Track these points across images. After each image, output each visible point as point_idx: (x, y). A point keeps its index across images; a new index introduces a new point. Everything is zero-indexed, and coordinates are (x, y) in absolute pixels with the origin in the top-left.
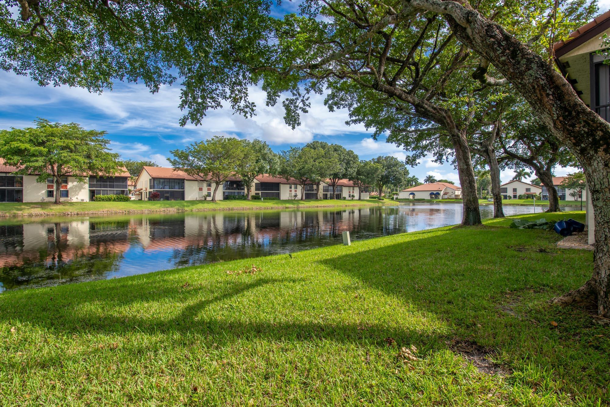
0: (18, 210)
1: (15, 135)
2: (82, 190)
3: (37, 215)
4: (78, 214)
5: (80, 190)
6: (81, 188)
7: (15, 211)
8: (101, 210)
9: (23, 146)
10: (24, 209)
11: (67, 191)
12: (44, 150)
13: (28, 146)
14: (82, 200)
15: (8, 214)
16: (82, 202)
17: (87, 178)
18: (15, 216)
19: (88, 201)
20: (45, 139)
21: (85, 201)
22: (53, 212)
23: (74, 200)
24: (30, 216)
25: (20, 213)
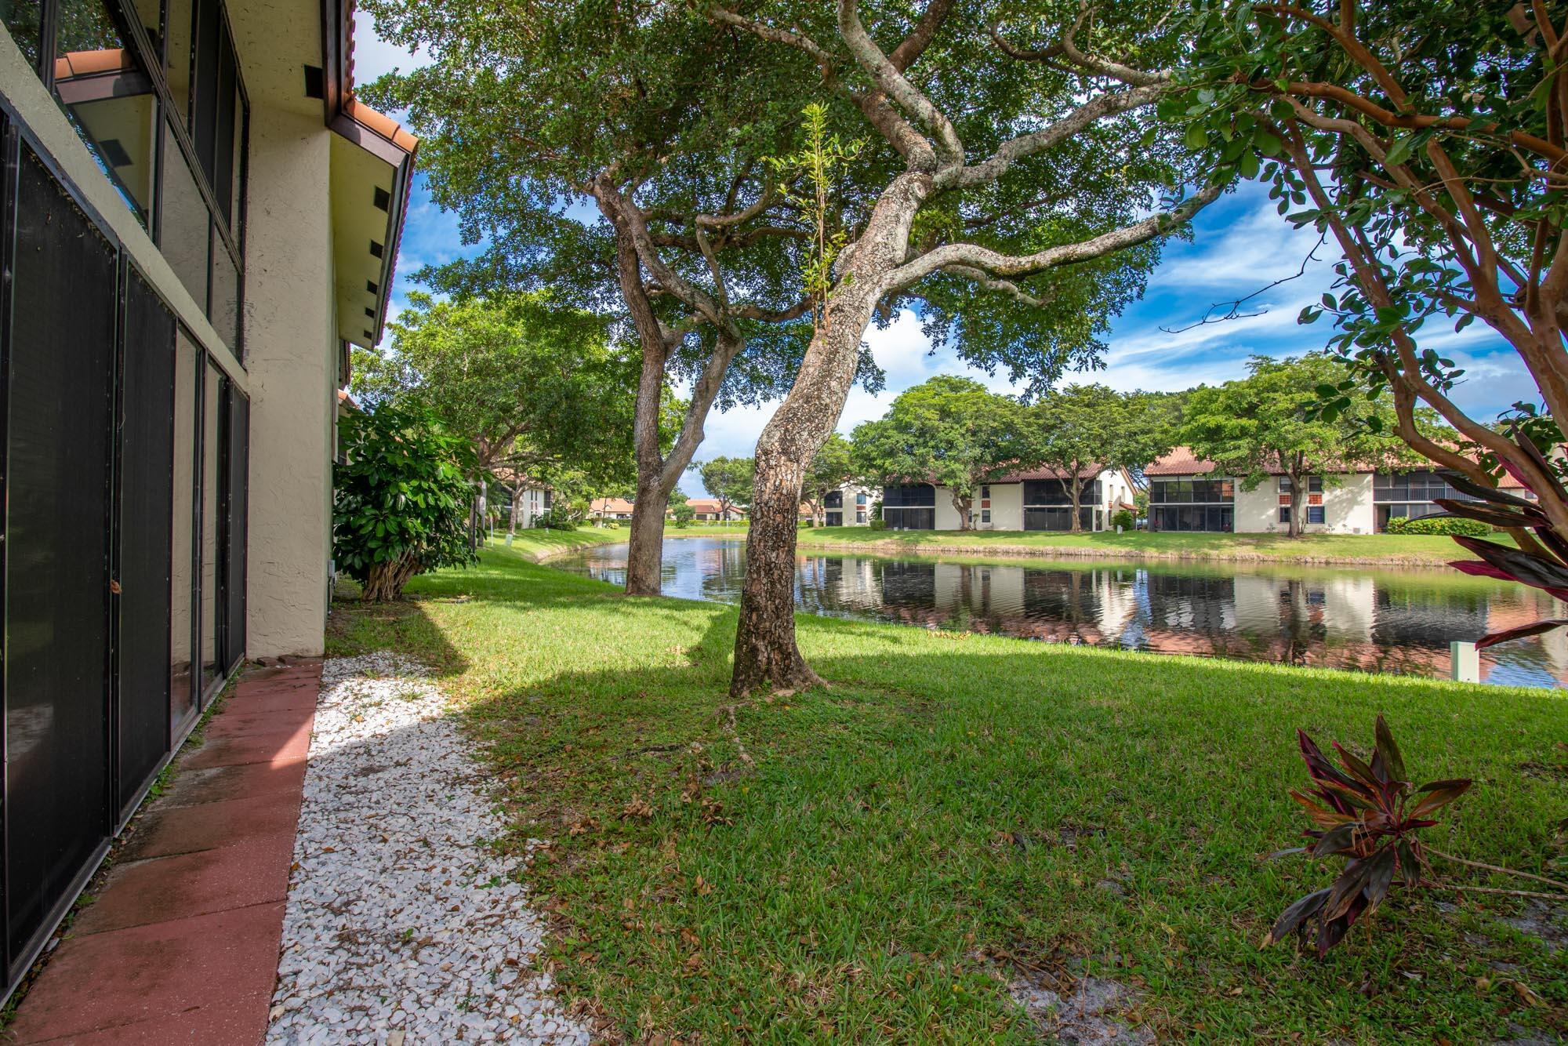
0: (1213, 547)
1: (1206, 399)
2: (1356, 508)
3: (1243, 560)
4: (1327, 563)
5: (1351, 508)
6: (1352, 502)
7: (1206, 550)
8: (1387, 556)
9: (1212, 421)
10: (1225, 545)
11: (1322, 509)
12: (1251, 423)
13: (1220, 419)
14: (1356, 530)
15: (1193, 555)
16: (1355, 535)
17: (1370, 477)
18: (1206, 559)
19: (1371, 533)
20: (1255, 400)
21: (1362, 533)
22: (1276, 555)
23: (1338, 529)
24: (1232, 560)
25: (1214, 553)
